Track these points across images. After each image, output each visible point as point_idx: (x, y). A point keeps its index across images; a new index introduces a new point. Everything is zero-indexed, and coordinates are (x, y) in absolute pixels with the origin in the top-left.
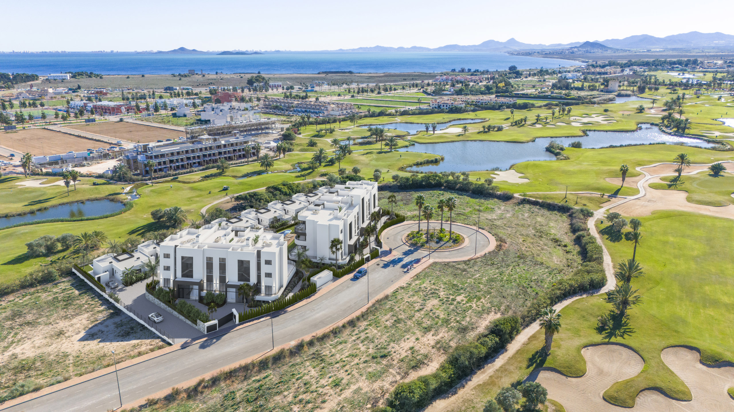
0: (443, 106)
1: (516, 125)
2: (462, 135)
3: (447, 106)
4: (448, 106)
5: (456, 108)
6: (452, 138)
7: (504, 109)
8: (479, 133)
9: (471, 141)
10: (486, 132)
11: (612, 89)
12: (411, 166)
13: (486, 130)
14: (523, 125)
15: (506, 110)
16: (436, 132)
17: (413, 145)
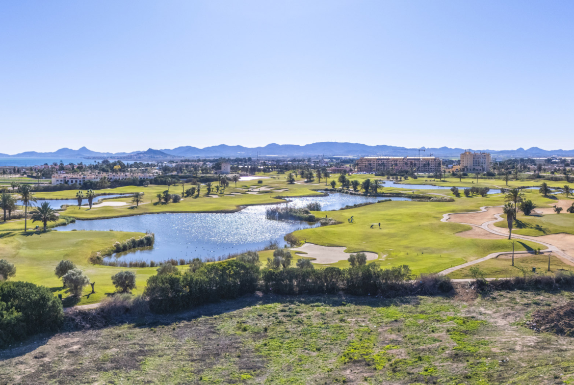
0: (72, 182)
1: (188, 196)
2: (136, 207)
3: (76, 181)
4: (78, 182)
5: (91, 183)
6: (125, 211)
7: (147, 184)
8: (155, 204)
9: (158, 213)
10: (163, 203)
11: (225, 171)
12: (109, 255)
13: (163, 200)
14: (197, 196)
15: (149, 185)
16: (93, 206)
17: (73, 222)
